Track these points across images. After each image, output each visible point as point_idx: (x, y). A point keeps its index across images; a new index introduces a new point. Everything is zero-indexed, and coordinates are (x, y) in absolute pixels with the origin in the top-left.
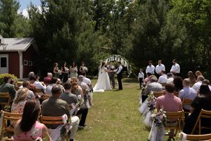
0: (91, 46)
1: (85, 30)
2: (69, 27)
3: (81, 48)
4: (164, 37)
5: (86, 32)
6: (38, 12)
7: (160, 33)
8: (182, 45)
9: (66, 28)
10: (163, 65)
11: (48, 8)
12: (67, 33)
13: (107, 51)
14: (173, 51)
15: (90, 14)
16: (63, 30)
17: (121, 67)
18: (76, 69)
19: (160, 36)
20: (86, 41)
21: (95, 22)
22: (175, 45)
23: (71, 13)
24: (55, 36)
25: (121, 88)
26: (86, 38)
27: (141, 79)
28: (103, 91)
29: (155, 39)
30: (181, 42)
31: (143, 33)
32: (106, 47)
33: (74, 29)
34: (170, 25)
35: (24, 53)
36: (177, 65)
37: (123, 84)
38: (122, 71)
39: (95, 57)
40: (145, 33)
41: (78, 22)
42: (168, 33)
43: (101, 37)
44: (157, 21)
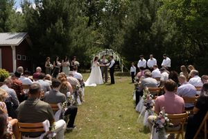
0: (84, 42)
1: (78, 25)
2: (63, 22)
3: (75, 43)
4: (155, 32)
5: (79, 28)
6: (32, 8)
7: (151, 28)
8: (172, 39)
9: (60, 23)
10: (154, 59)
11: (41, 4)
12: (60, 28)
13: (100, 46)
14: (164, 45)
15: (83, 11)
16: (57, 24)
17: (113, 62)
18: (68, 63)
19: (150, 30)
20: (79, 36)
21: (88, 18)
22: (167, 39)
23: (64, 8)
24: (49, 31)
25: (113, 82)
26: (79, 33)
27: (133, 73)
28: (95, 85)
29: (147, 34)
30: (171, 36)
31: (134, 28)
32: (98, 42)
33: (67, 24)
34: (161, 21)
35: (16, 47)
36: (168, 59)
37: (115, 77)
38: (114, 65)
39: (88, 52)
40: (136, 28)
41: (71, 17)
42: (159, 28)
43: (93, 32)
44: (149, 16)
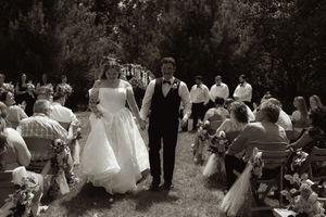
0: (85, 52)
2: (44, 12)
3: (66, 54)
4: (218, 38)
5: (76, 26)
7: (212, 30)
8: (247, 53)
9: (37, 12)
10: (225, 85)
12: (39, 22)
14: (232, 64)
16: (31, 15)
19: (211, 36)
20: (75, 41)
21: (94, 14)
22: (238, 52)
24: (14, 26)
26: (76, 35)
29: (202, 41)
30: (247, 48)
31: (180, 29)
32: (112, 57)
33: (52, 17)
34: (229, 19)
36: (248, 86)
40: (184, 30)
42: (225, 32)
44: (207, 9)
